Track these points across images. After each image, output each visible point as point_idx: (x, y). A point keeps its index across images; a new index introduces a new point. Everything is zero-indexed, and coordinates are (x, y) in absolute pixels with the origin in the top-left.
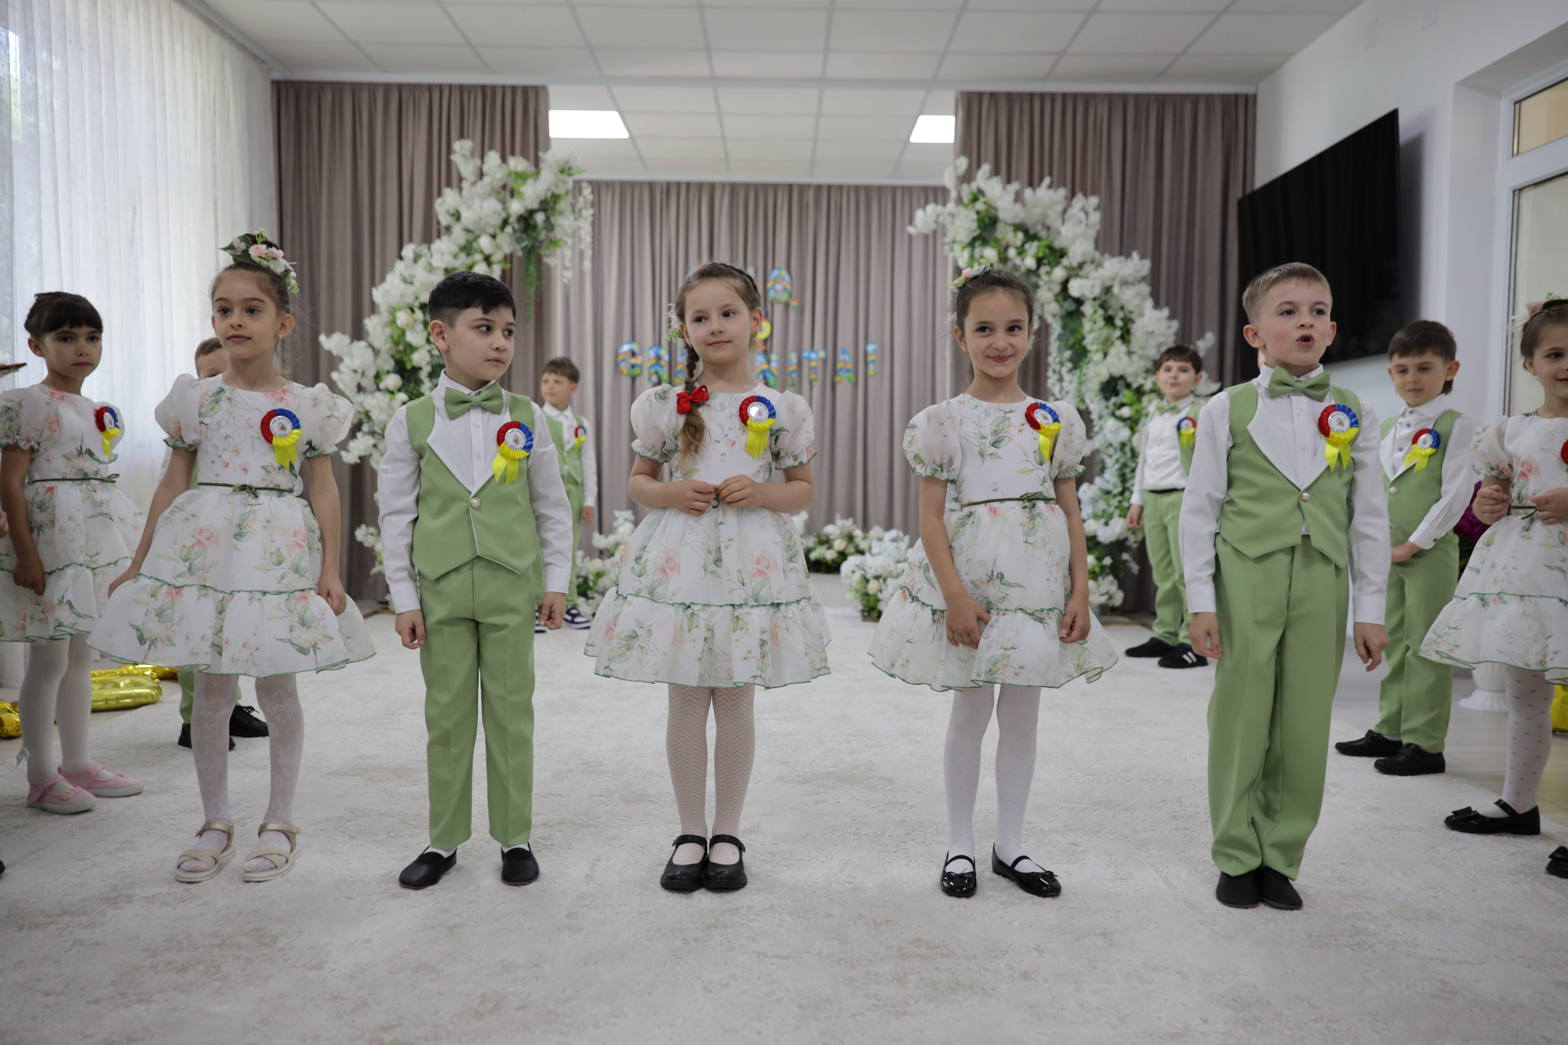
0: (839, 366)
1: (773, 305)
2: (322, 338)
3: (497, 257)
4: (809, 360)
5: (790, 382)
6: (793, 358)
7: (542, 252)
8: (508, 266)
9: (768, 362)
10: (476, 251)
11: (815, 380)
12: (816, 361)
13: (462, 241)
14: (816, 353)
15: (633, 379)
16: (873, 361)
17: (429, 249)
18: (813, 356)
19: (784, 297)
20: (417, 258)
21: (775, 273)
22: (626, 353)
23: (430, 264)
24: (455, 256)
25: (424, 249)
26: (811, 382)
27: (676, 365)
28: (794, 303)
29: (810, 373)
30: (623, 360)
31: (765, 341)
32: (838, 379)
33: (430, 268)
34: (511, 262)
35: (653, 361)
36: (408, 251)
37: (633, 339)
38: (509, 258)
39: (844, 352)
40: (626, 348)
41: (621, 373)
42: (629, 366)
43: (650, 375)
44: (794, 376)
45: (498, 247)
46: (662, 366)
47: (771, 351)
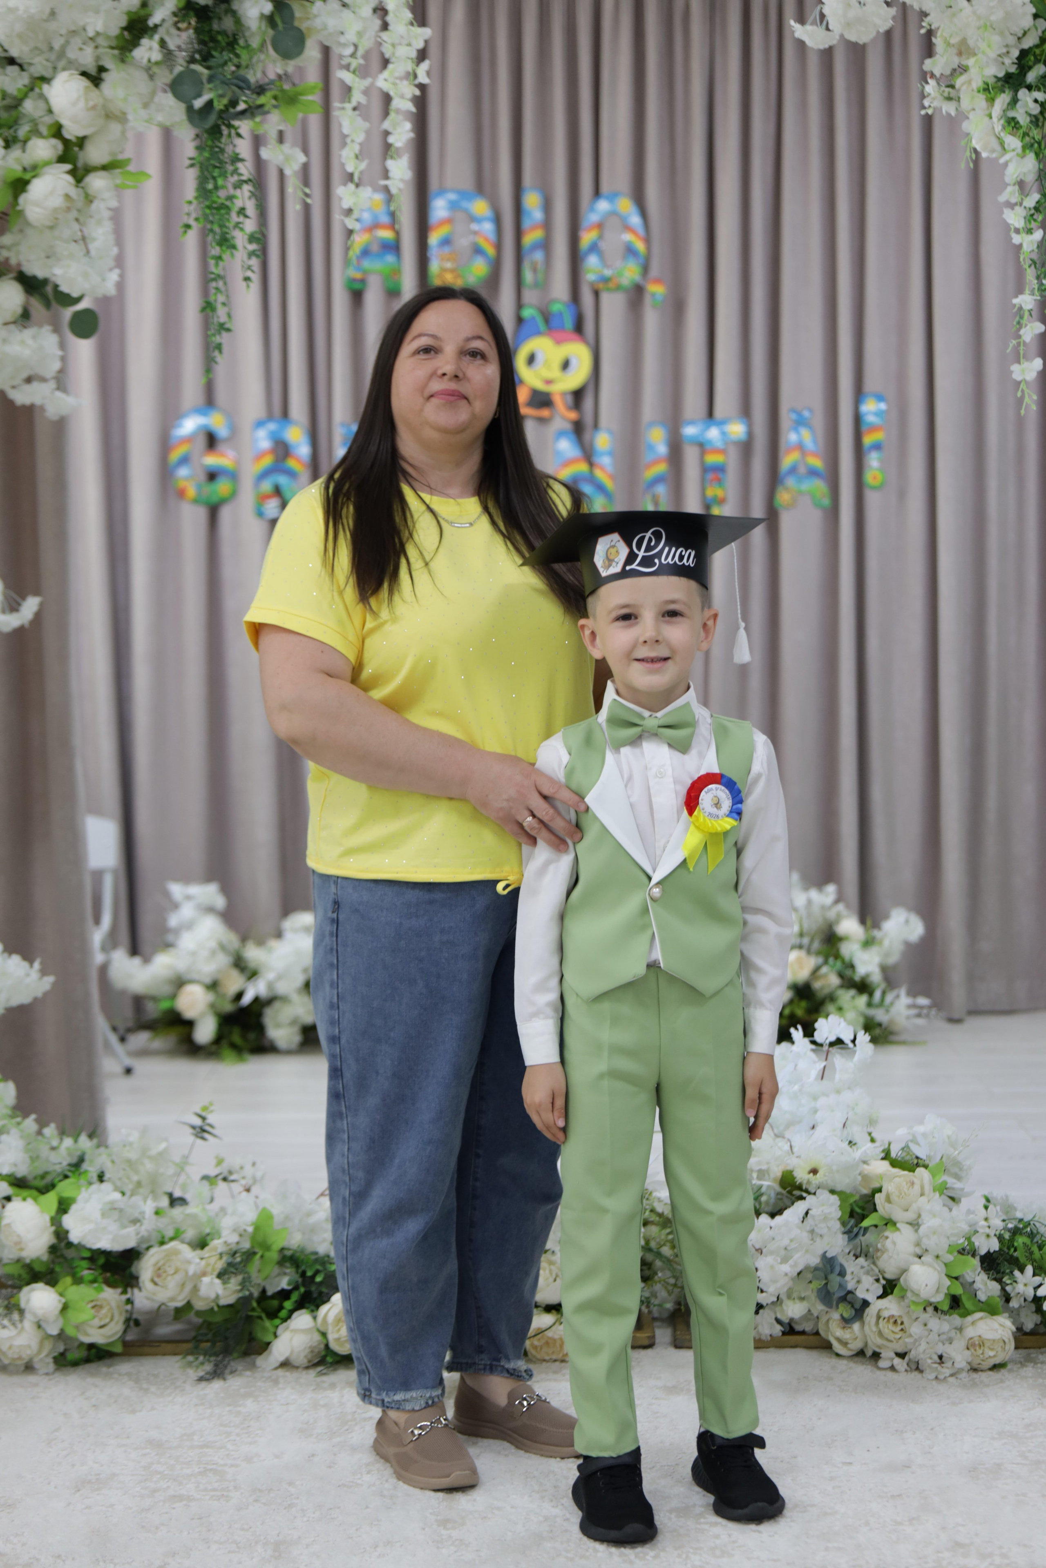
0: (787, 460)
1: (597, 294)
3: (107, 145)
4: (702, 446)
6: (657, 441)
9: (588, 454)
11: (718, 497)
12: (723, 449)
14: (722, 426)
15: (213, 511)
16: (879, 446)
18: (714, 435)
19: (630, 273)
21: (603, 206)
22: (189, 439)
26: (708, 507)
28: (657, 290)
29: (703, 482)
30: (184, 460)
31: (578, 395)
32: (783, 496)
35: (267, 461)
37: (209, 401)
39: (801, 422)
40: (189, 425)
41: (181, 493)
42: (202, 476)
43: (263, 498)
44: (661, 489)
46: (291, 474)
47: (596, 426)
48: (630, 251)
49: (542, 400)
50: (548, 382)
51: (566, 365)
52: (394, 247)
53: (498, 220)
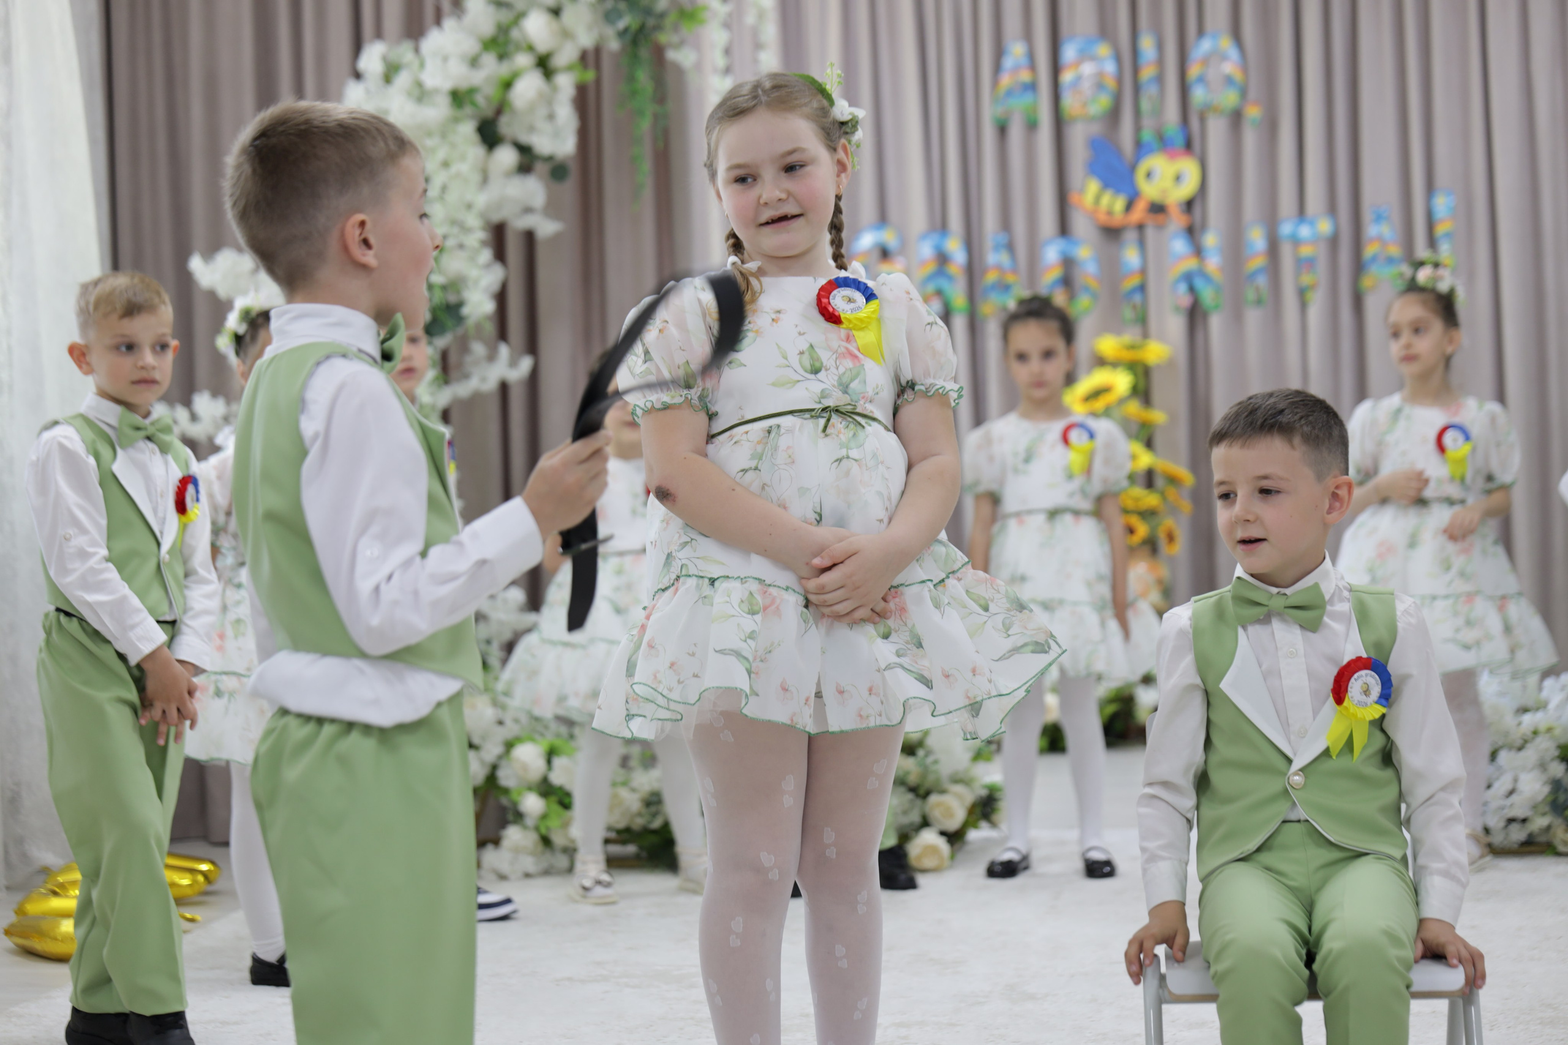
0: (1370, 251)
1: (1202, 119)
2: (196, 264)
3: (565, 56)
4: (1296, 242)
5: (1250, 295)
6: (1257, 239)
7: (663, 38)
8: (590, 76)
9: (1198, 251)
10: (518, 48)
11: (1313, 287)
12: (1315, 240)
13: (488, 28)
14: (1312, 223)
16: (1448, 235)
17: (417, 50)
18: (1305, 231)
19: (1230, 98)
20: (390, 72)
21: (1206, 44)
22: (868, 253)
23: (419, 85)
24: (474, 62)
25: (405, 52)
26: (1302, 294)
27: (985, 271)
28: (1253, 113)
29: (1298, 273)
31: (1189, 205)
32: (1367, 282)
33: (421, 94)
34: (598, 66)
35: (931, 268)
36: (372, 58)
37: (883, 219)
38: (589, 58)
39: (1379, 218)
40: (867, 240)
44: (1262, 281)
45: (566, 34)
46: (950, 278)
47: (1204, 226)
48: (1229, 80)
49: (1158, 209)
50: (1164, 191)
51: (1178, 178)
52: (1032, 87)
53: (1118, 58)
